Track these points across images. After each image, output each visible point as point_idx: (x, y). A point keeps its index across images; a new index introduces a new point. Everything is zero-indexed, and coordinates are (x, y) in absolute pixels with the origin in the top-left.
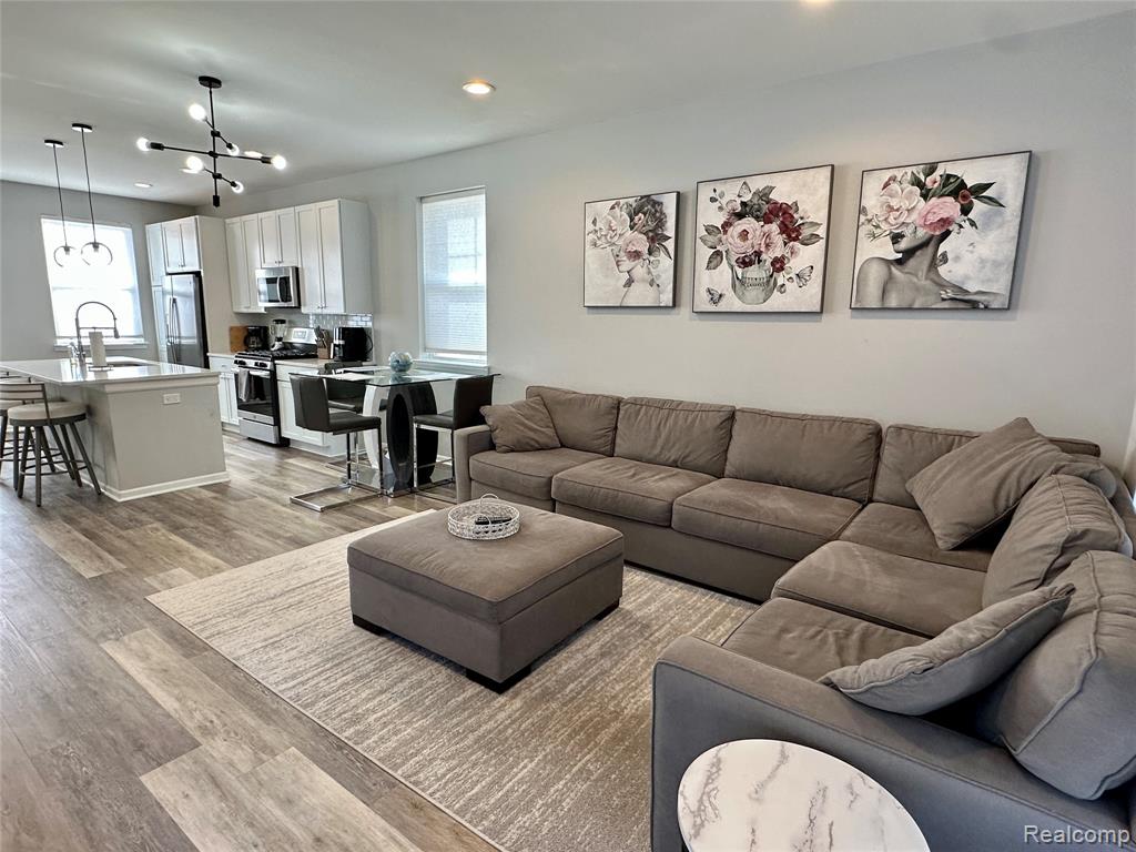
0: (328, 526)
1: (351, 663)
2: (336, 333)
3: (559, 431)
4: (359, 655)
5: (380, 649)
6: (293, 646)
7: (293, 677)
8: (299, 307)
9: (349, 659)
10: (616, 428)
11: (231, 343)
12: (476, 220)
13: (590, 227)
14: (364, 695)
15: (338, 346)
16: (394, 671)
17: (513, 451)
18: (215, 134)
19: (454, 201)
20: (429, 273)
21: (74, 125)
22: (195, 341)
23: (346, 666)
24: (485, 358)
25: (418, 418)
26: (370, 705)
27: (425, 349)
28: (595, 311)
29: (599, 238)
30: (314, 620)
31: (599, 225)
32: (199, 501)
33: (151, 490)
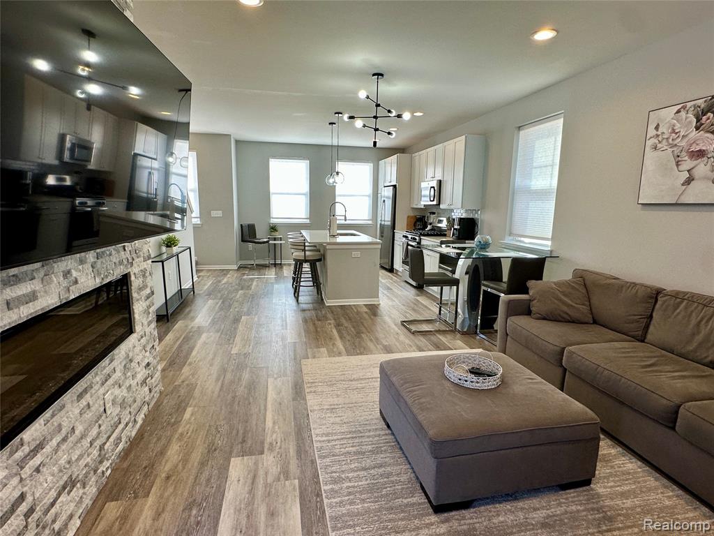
0: (410, 343)
1: (360, 440)
2: (456, 222)
3: (594, 310)
4: (369, 437)
5: (383, 438)
6: (340, 415)
7: (327, 435)
8: (439, 204)
9: (361, 437)
10: (651, 317)
11: (407, 225)
12: (556, 138)
13: (652, 132)
14: (353, 466)
15: (456, 229)
16: (380, 458)
17: (544, 319)
18: (378, 105)
19: (542, 126)
20: (519, 181)
21: (336, 113)
22: (389, 223)
23: (357, 441)
24: (549, 243)
25: (485, 282)
26: (350, 475)
27: (510, 234)
28: (647, 207)
29: (660, 142)
30: (361, 403)
31: (661, 130)
32: (358, 313)
33: (340, 302)
